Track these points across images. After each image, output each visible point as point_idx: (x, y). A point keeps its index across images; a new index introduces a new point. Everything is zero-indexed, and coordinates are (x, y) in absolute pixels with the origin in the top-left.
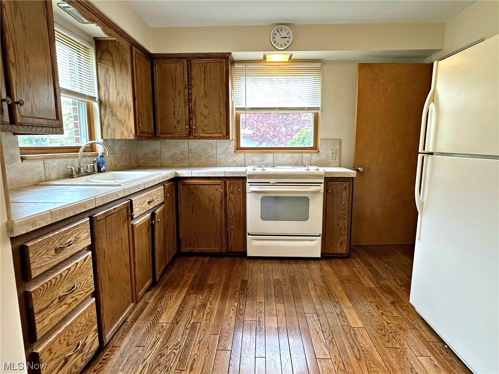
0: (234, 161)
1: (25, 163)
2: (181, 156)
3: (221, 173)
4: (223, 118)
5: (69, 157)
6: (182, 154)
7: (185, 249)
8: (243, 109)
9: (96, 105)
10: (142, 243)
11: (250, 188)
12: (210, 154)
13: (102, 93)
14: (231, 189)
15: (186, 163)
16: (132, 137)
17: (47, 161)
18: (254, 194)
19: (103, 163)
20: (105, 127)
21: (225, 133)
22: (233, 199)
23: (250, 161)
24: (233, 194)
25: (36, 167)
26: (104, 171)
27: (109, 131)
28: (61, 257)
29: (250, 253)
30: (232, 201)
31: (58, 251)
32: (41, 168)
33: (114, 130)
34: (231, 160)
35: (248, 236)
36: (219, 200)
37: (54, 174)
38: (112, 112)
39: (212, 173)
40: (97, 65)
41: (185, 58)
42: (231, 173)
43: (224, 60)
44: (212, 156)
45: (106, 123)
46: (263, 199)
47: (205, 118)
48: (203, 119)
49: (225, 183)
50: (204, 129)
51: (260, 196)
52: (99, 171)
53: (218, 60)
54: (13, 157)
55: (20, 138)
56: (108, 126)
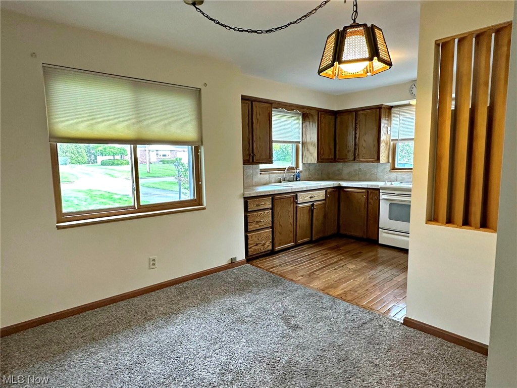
0: (389, 178)
1: (261, 175)
2: (355, 173)
3: (365, 185)
4: (376, 149)
5: (281, 173)
6: (355, 171)
7: (342, 232)
8: (397, 140)
9: (300, 145)
10: (303, 219)
11: (382, 197)
12: (373, 172)
13: (304, 139)
14: (371, 196)
15: (357, 178)
16: (316, 162)
17: (270, 175)
18: (385, 201)
19: (299, 176)
20: (304, 157)
21: (376, 158)
22: (372, 203)
23: (401, 178)
24: (372, 200)
25: (265, 177)
26: (299, 181)
27: (306, 159)
28: (259, 208)
29: (381, 242)
30: (371, 204)
31: (258, 205)
32: (268, 178)
33: (308, 158)
34: (386, 177)
35: (380, 230)
36: (363, 202)
37: (273, 181)
38: (307, 148)
39: (360, 185)
40: (302, 124)
41: (354, 111)
42: (372, 185)
43: (378, 110)
44: (374, 174)
45: (304, 155)
46: (391, 204)
47: (364, 148)
48: (363, 149)
49: (368, 192)
50: (363, 155)
51: (389, 203)
52: (297, 180)
53: (374, 110)
54: (257, 173)
55: (260, 165)
56: (305, 156)
